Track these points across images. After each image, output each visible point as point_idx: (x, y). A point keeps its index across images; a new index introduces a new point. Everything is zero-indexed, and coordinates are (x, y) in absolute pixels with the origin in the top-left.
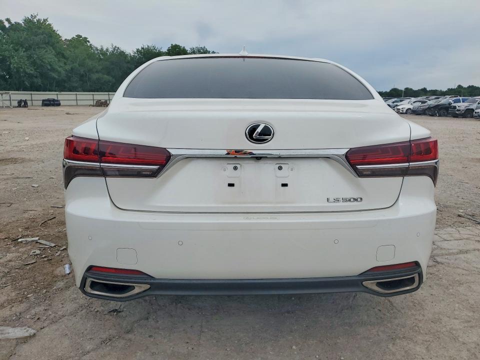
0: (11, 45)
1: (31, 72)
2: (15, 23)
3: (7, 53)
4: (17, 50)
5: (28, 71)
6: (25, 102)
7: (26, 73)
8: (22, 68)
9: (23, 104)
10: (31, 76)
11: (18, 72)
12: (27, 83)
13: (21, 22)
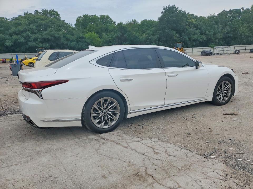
0: (241, 22)
1: (248, 35)
2: (247, 9)
3: (237, 26)
4: (243, 24)
5: (246, 34)
6: (239, 51)
7: (245, 35)
8: (243, 33)
9: (237, 52)
10: (247, 37)
11: (241, 35)
12: (244, 41)
13: (250, 8)
